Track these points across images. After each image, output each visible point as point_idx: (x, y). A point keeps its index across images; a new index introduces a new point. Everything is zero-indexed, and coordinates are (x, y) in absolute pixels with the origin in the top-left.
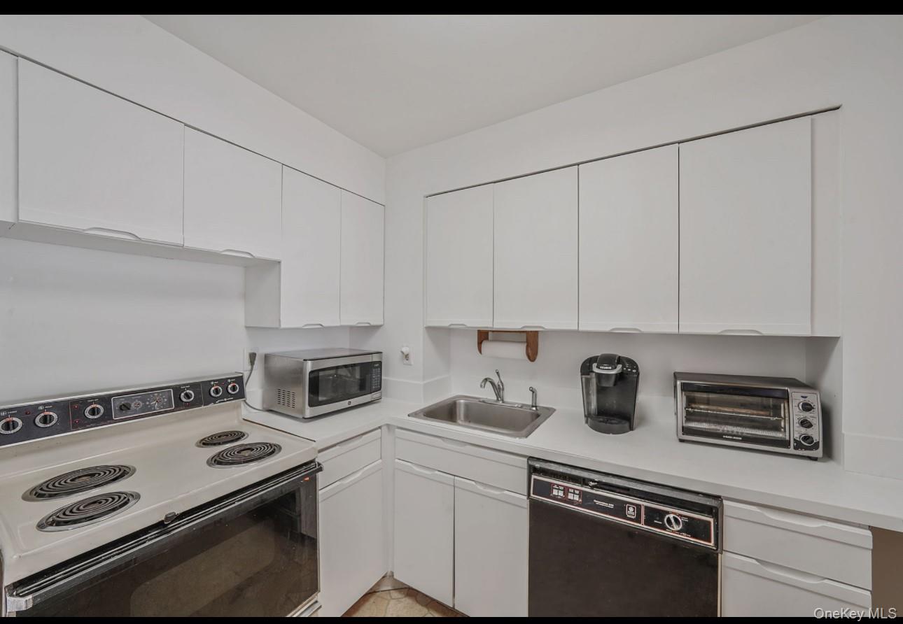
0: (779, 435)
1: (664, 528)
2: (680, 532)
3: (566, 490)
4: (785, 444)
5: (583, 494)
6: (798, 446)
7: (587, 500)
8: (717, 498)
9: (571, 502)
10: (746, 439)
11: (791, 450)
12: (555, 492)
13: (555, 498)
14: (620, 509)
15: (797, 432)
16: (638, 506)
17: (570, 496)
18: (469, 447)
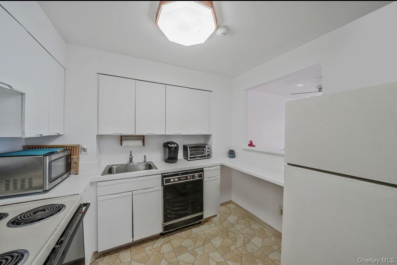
0: (204, 155)
1: (195, 178)
2: (198, 178)
3: (174, 179)
4: (205, 156)
5: (178, 178)
6: (207, 156)
7: (179, 179)
8: (202, 168)
9: (176, 181)
10: (200, 157)
11: (206, 157)
12: (171, 180)
13: (172, 182)
14: (187, 178)
15: (207, 153)
16: (190, 176)
17: (176, 180)
18: (139, 178)
